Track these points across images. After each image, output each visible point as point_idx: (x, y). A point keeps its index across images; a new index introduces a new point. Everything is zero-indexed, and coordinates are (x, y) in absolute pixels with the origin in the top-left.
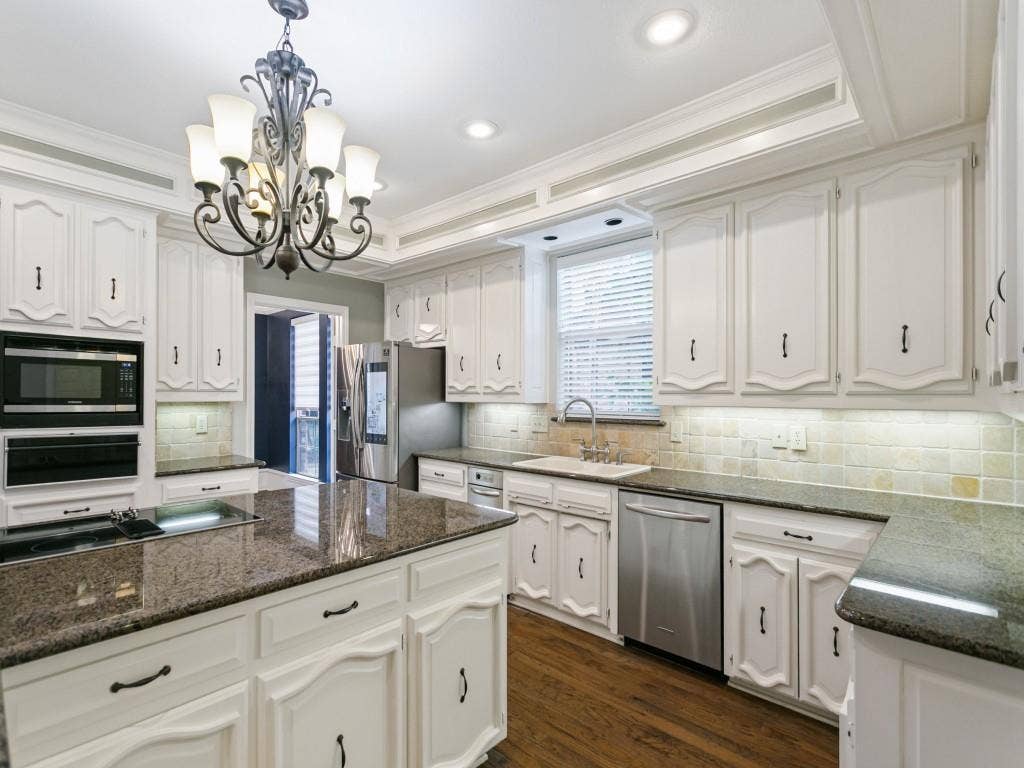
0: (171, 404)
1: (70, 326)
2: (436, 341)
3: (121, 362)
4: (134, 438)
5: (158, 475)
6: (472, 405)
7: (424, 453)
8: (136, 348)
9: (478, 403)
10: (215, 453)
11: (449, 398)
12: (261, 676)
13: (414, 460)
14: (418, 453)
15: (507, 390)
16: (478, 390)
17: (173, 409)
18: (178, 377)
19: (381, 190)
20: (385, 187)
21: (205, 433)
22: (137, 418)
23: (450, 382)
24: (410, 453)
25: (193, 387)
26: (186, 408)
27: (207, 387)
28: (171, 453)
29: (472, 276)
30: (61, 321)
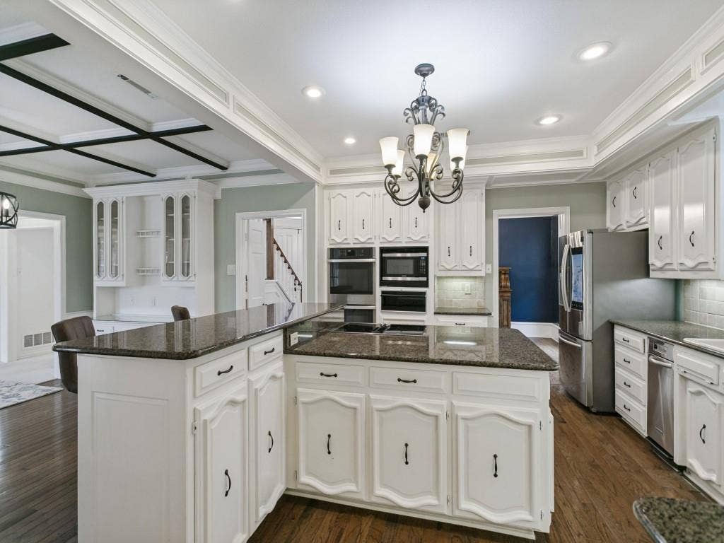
0: (452, 277)
1: (400, 242)
2: (642, 224)
3: (420, 257)
4: (424, 293)
5: (435, 313)
6: (687, 281)
7: (620, 322)
8: (425, 249)
9: (695, 280)
10: (475, 306)
11: (652, 274)
12: (371, 395)
13: (611, 326)
14: (616, 321)
15: (700, 267)
16: (675, 267)
17: (454, 280)
18: (449, 263)
19: (557, 121)
20: (560, 118)
21: (469, 294)
22: (426, 284)
23: (652, 260)
24: (607, 319)
25: (458, 268)
26: (459, 280)
27: (464, 268)
28: (453, 303)
29: (668, 160)
30: (397, 240)
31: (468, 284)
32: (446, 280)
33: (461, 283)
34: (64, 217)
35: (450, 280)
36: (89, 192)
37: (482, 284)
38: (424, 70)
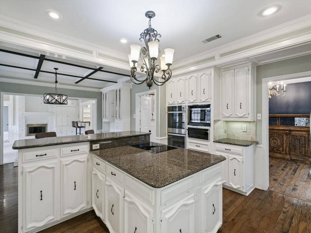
31: (244, 125)
32: (231, 123)
33: (240, 125)
34: (96, 99)
35: (234, 123)
36: (101, 90)
37: (254, 126)
38: (150, 15)
